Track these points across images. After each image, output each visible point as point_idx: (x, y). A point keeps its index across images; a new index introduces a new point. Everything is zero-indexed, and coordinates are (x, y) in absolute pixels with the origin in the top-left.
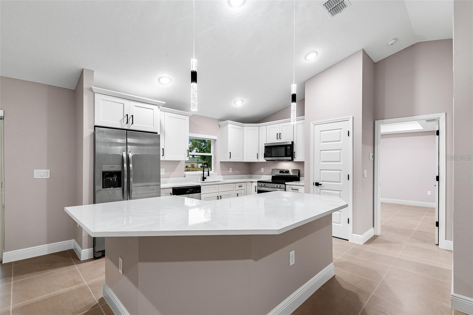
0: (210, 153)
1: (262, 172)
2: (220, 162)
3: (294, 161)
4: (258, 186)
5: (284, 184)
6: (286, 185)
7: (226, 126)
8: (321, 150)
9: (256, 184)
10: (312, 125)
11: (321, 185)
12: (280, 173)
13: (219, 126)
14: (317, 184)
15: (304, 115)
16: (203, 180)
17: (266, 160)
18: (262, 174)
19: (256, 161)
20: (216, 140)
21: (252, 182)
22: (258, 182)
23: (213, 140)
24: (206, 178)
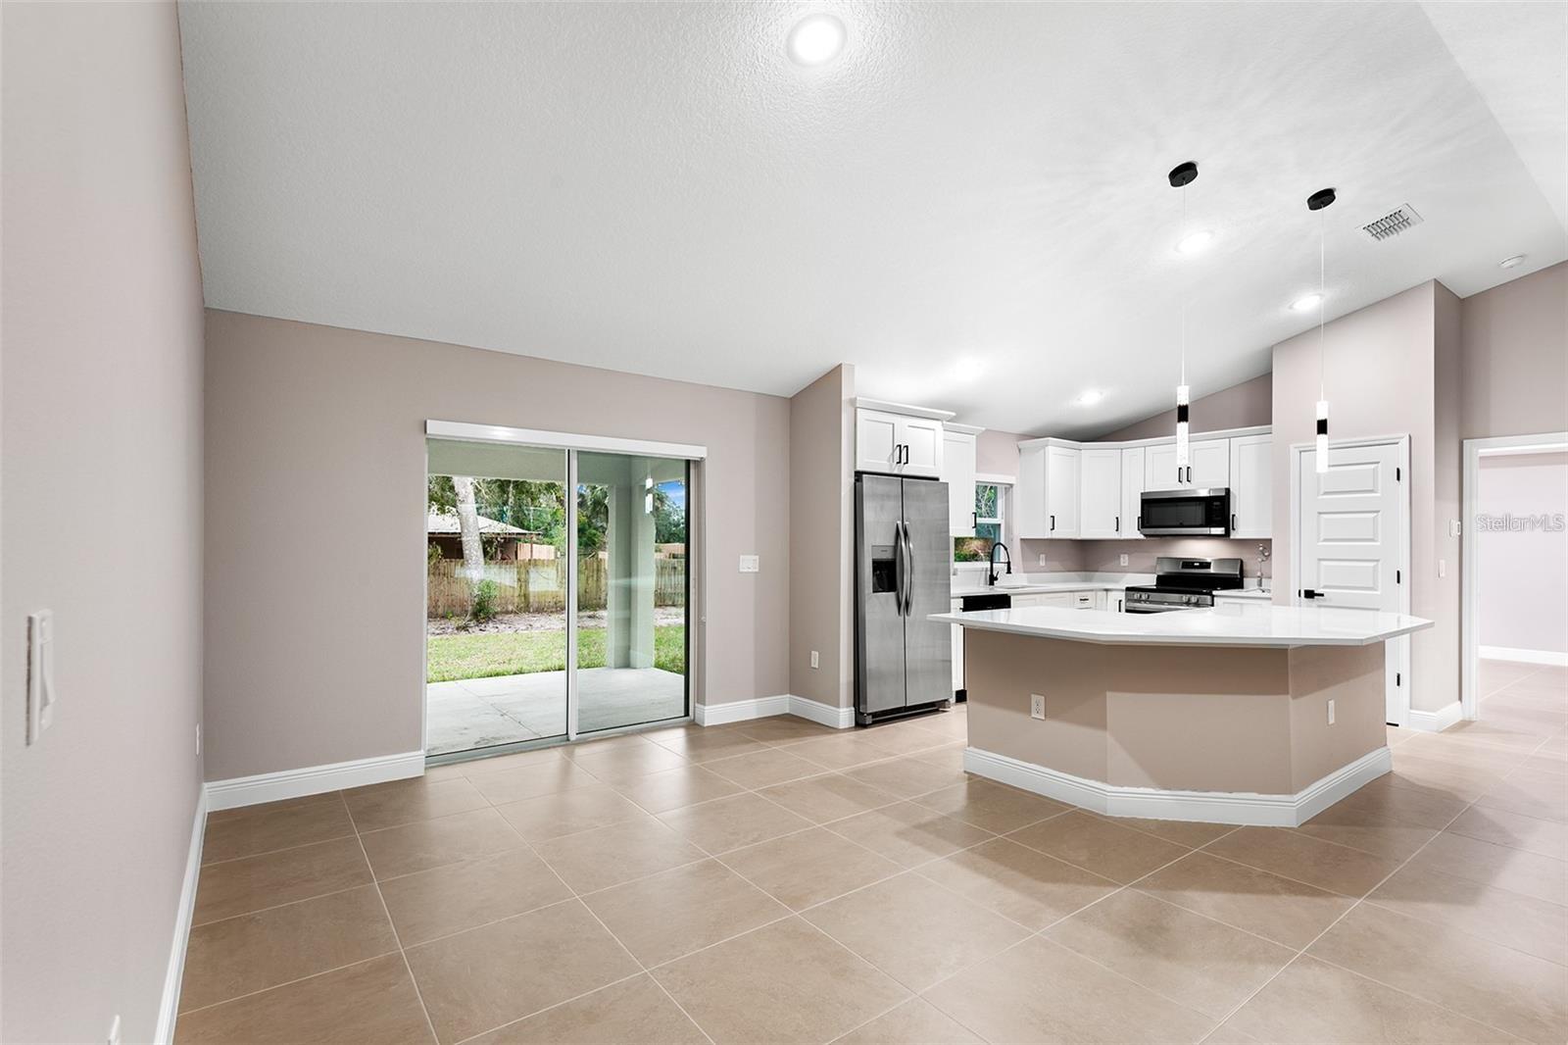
0: (996, 517)
1: (1122, 564)
2: (1022, 539)
3: (1232, 537)
4: (1128, 600)
5: (1210, 594)
6: (1213, 596)
7: (1042, 451)
8: (1320, 513)
9: (1122, 596)
10: (1294, 453)
11: (1322, 595)
12: (1183, 567)
13: (1020, 450)
14: (1310, 594)
15: (1271, 423)
16: (992, 583)
17: (1145, 535)
18: (1124, 571)
19: (1114, 536)
20: (1011, 485)
21: (1107, 590)
22: (1128, 589)
23: (1004, 486)
24: (996, 579)
